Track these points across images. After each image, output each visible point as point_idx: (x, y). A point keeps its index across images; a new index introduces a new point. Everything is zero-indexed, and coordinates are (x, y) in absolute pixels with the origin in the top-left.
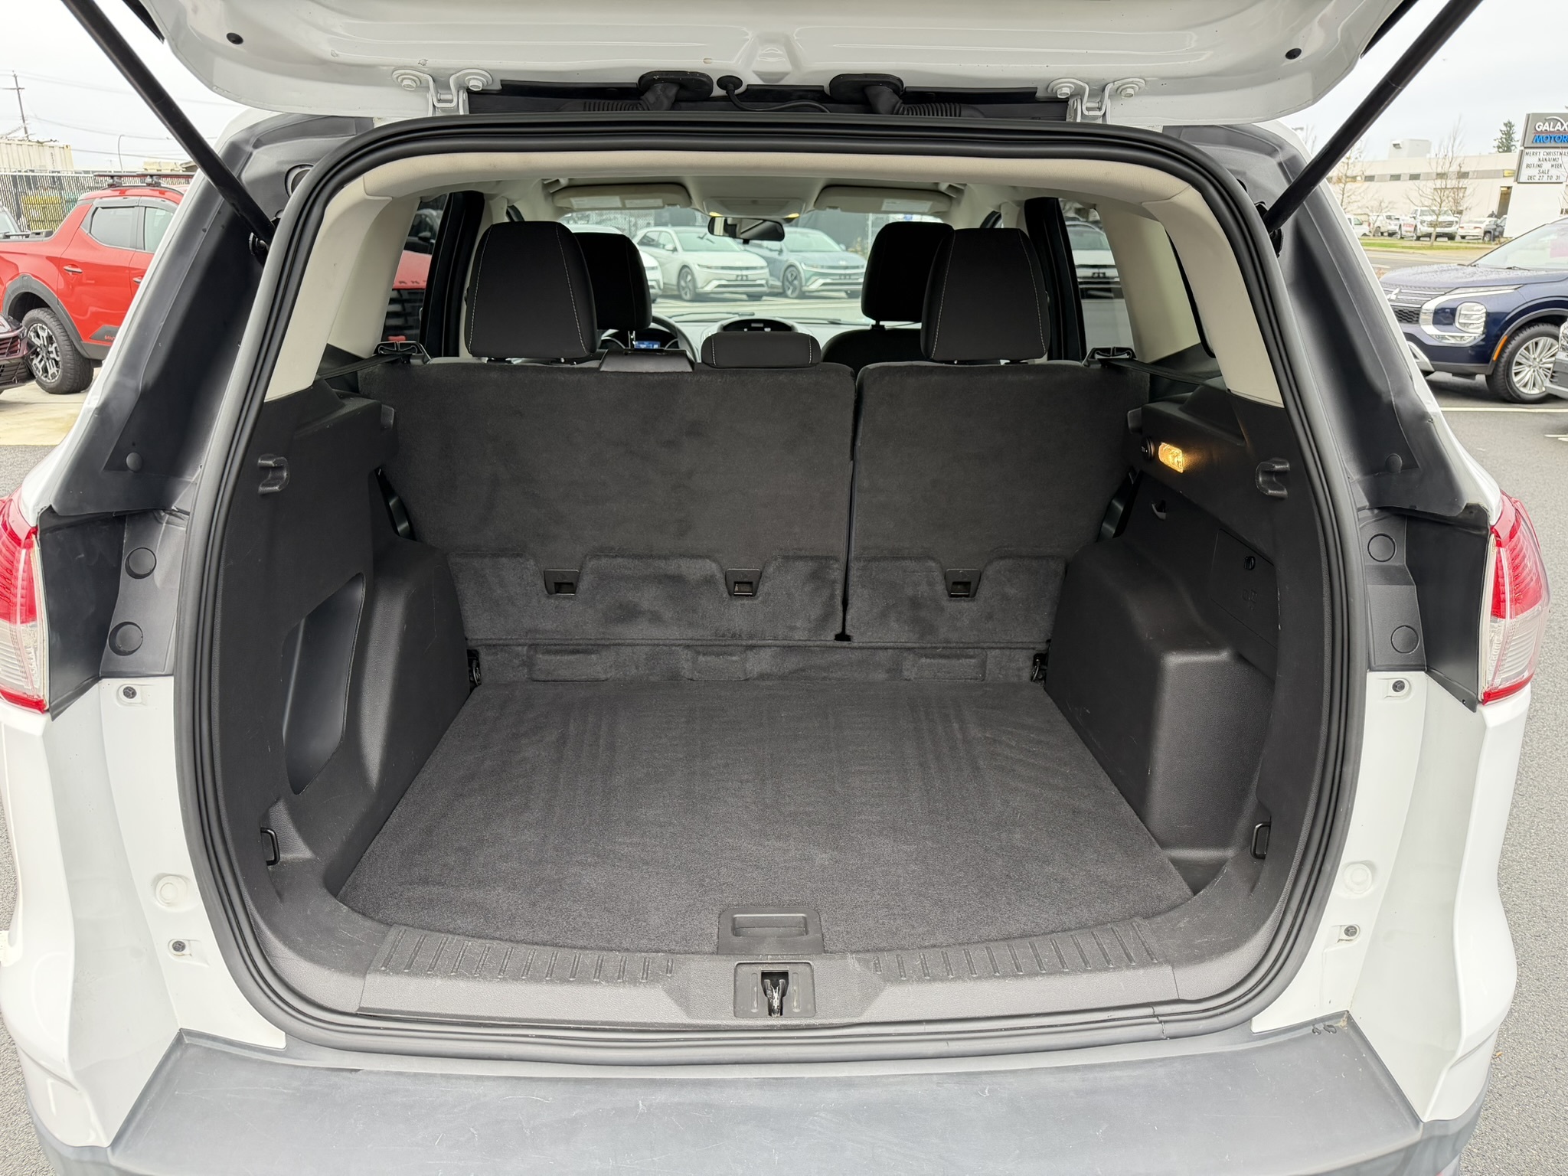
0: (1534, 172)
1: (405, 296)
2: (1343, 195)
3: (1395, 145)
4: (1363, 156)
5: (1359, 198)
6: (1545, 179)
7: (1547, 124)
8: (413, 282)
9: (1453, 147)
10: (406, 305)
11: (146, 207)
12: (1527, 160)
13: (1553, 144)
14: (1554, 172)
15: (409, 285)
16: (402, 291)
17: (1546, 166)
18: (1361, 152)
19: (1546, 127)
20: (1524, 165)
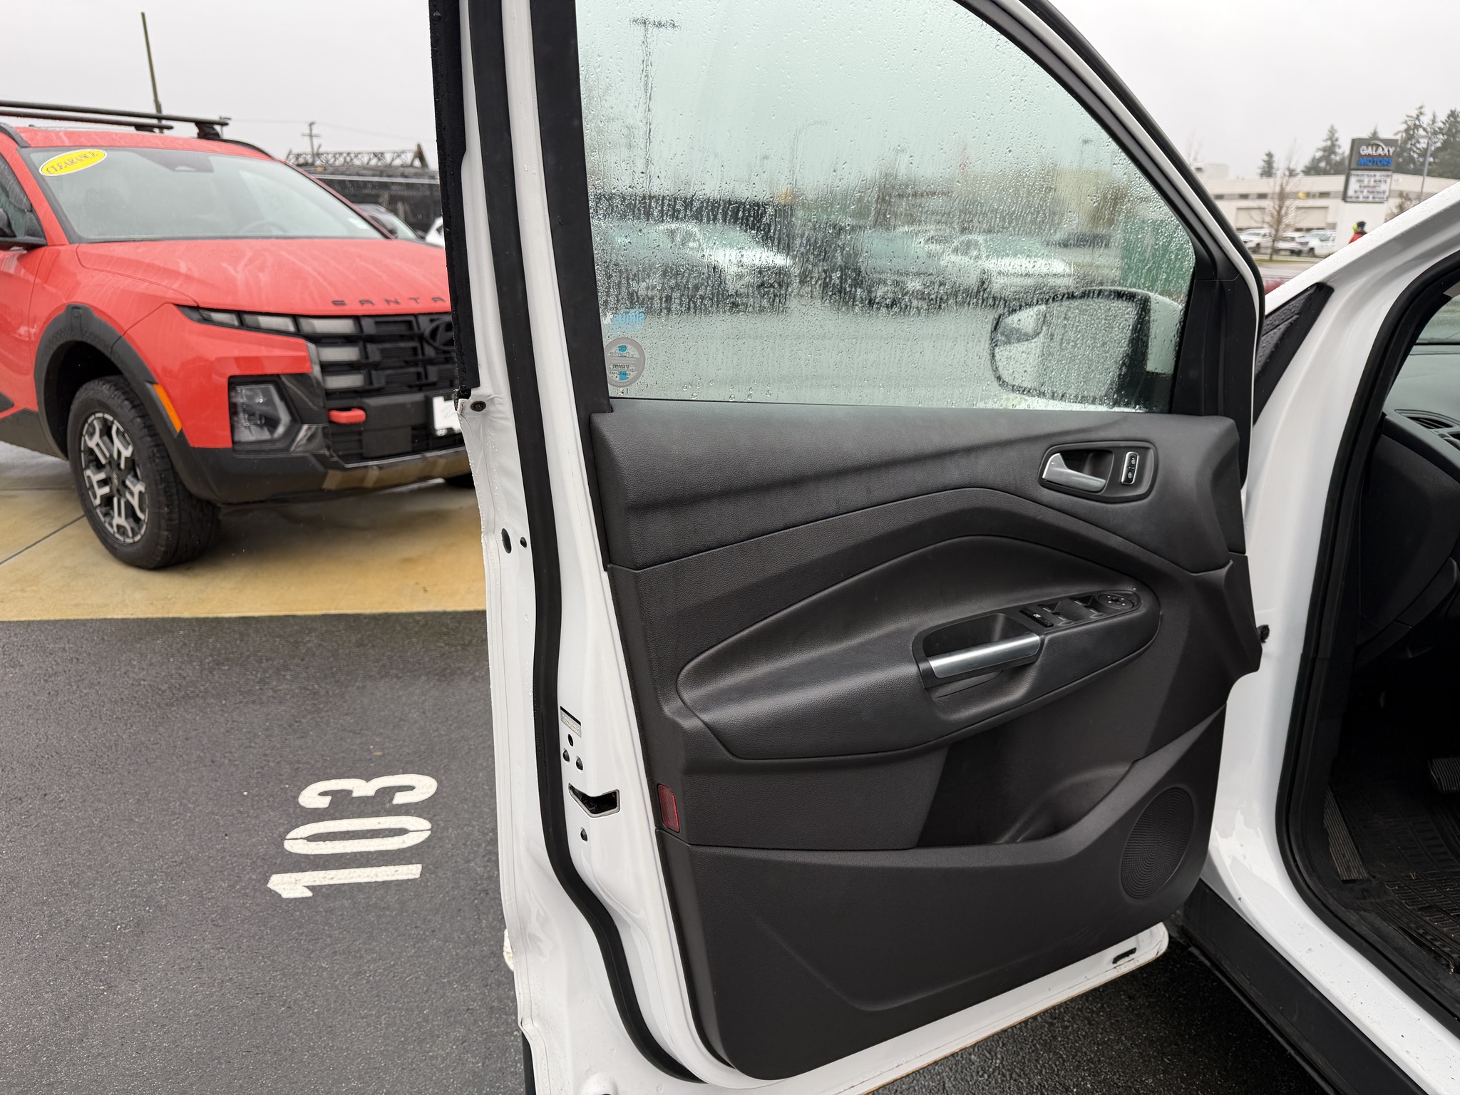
1: (369, 327)
8: (388, 302)
10: (370, 347)
15: (380, 308)
16: (365, 322)
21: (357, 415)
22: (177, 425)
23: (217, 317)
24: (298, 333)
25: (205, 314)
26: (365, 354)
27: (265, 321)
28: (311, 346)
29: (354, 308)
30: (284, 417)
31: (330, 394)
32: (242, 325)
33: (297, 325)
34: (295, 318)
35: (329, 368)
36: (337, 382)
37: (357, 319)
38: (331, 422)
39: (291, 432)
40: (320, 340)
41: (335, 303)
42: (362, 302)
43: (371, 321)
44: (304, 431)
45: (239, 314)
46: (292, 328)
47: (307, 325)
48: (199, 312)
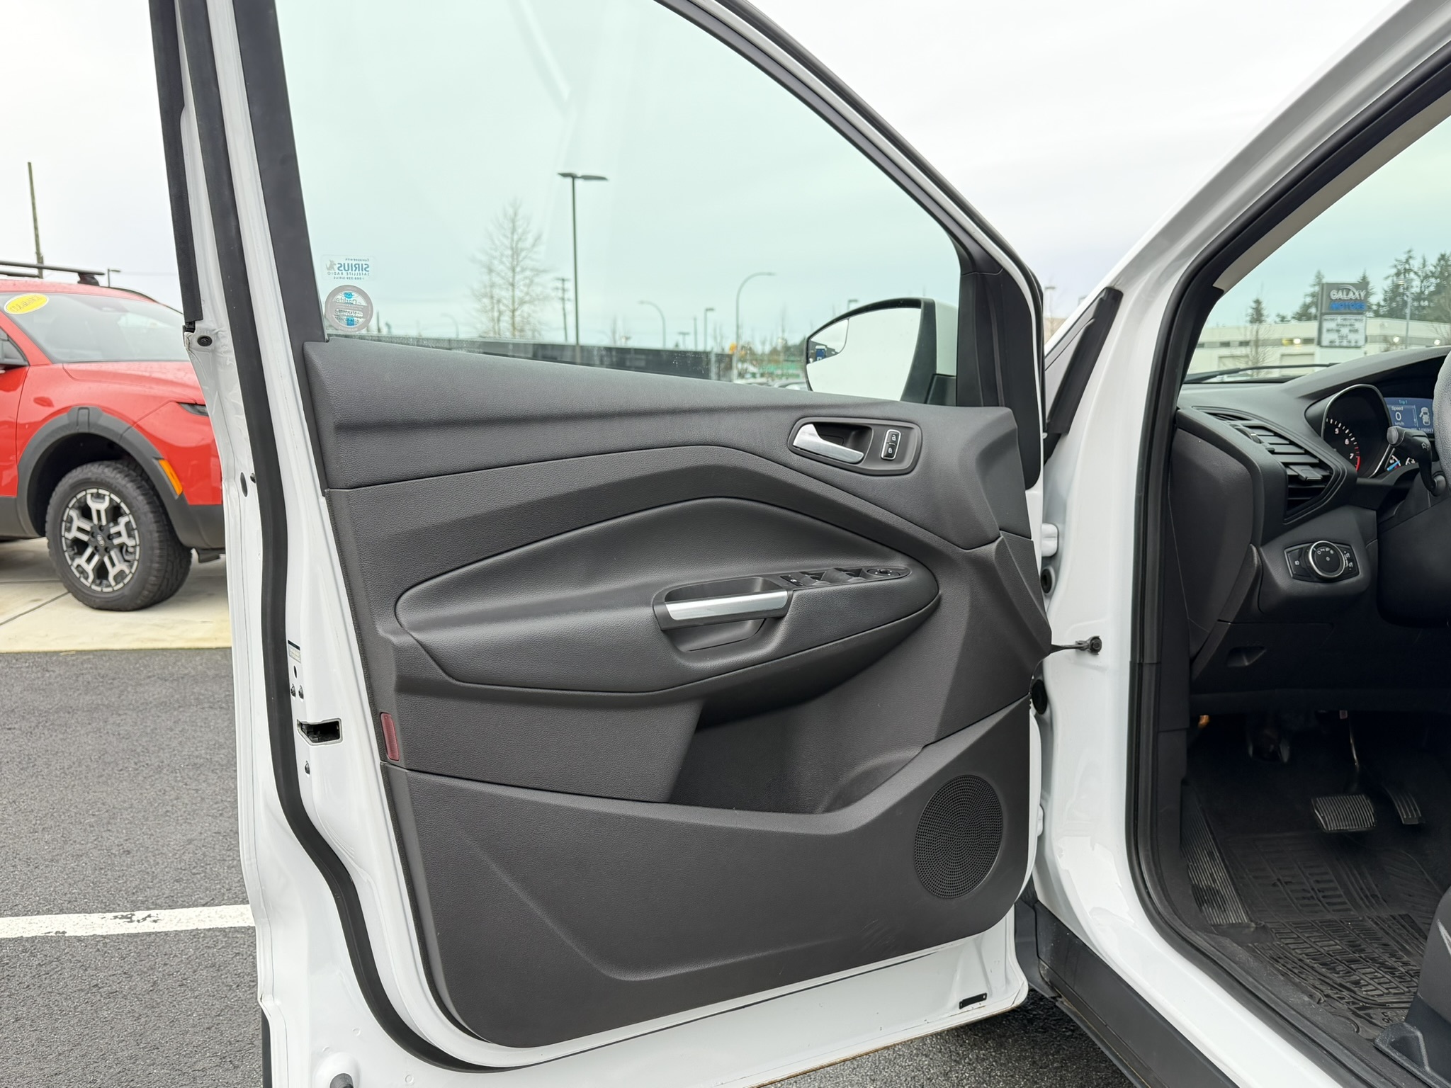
0: (1334, 336)
6: (1345, 343)
7: (1340, 292)
12: (1327, 325)
13: (1348, 311)
14: (1352, 337)
17: (1345, 331)
19: (1340, 295)
20: (1324, 330)
22: (178, 492)
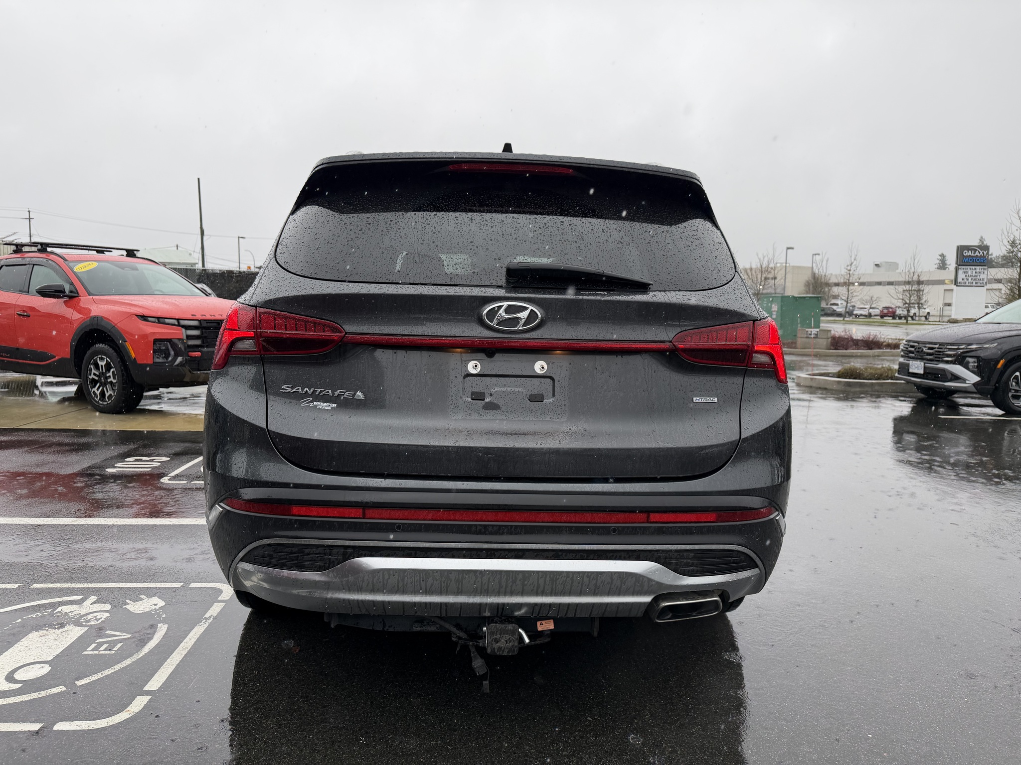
1: (205, 324)
2: (848, 291)
3: (876, 265)
4: (858, 269)
5: (858, 294)
7: (970, 252)
8: (211, 316)
9: (914, 264)
10: (204, 331)
11: (34, 265)
12: (961, 272)
13: (975, 264)
15: (208, 317)
16: (202, 322)
18: (857, 267)
19: (970, 253)
21: (197, 354)
22: (133, 355)
23: (150, 319)
24: (179, 325)
25: (146, 318)
26: (202, 333)
27: (167, 321)
28: (183, 330)
29: (199, 317)
30: (172, 353)
31: (189, 346)
32: (159, 322)
33: (178, 322)
34: (178, 320)
35: (189, 337)
36: (191, 342)
37: (200, 321)
38: (189, 356)
39: (175, 359)
40: (187, 328)
41: (192, 315)
42: (202, 315)
43: (205, 322)
44: (180, 359)
45: (158, 318)
46: (176, 323)
47: (183, 323)
48: (144, 318)
